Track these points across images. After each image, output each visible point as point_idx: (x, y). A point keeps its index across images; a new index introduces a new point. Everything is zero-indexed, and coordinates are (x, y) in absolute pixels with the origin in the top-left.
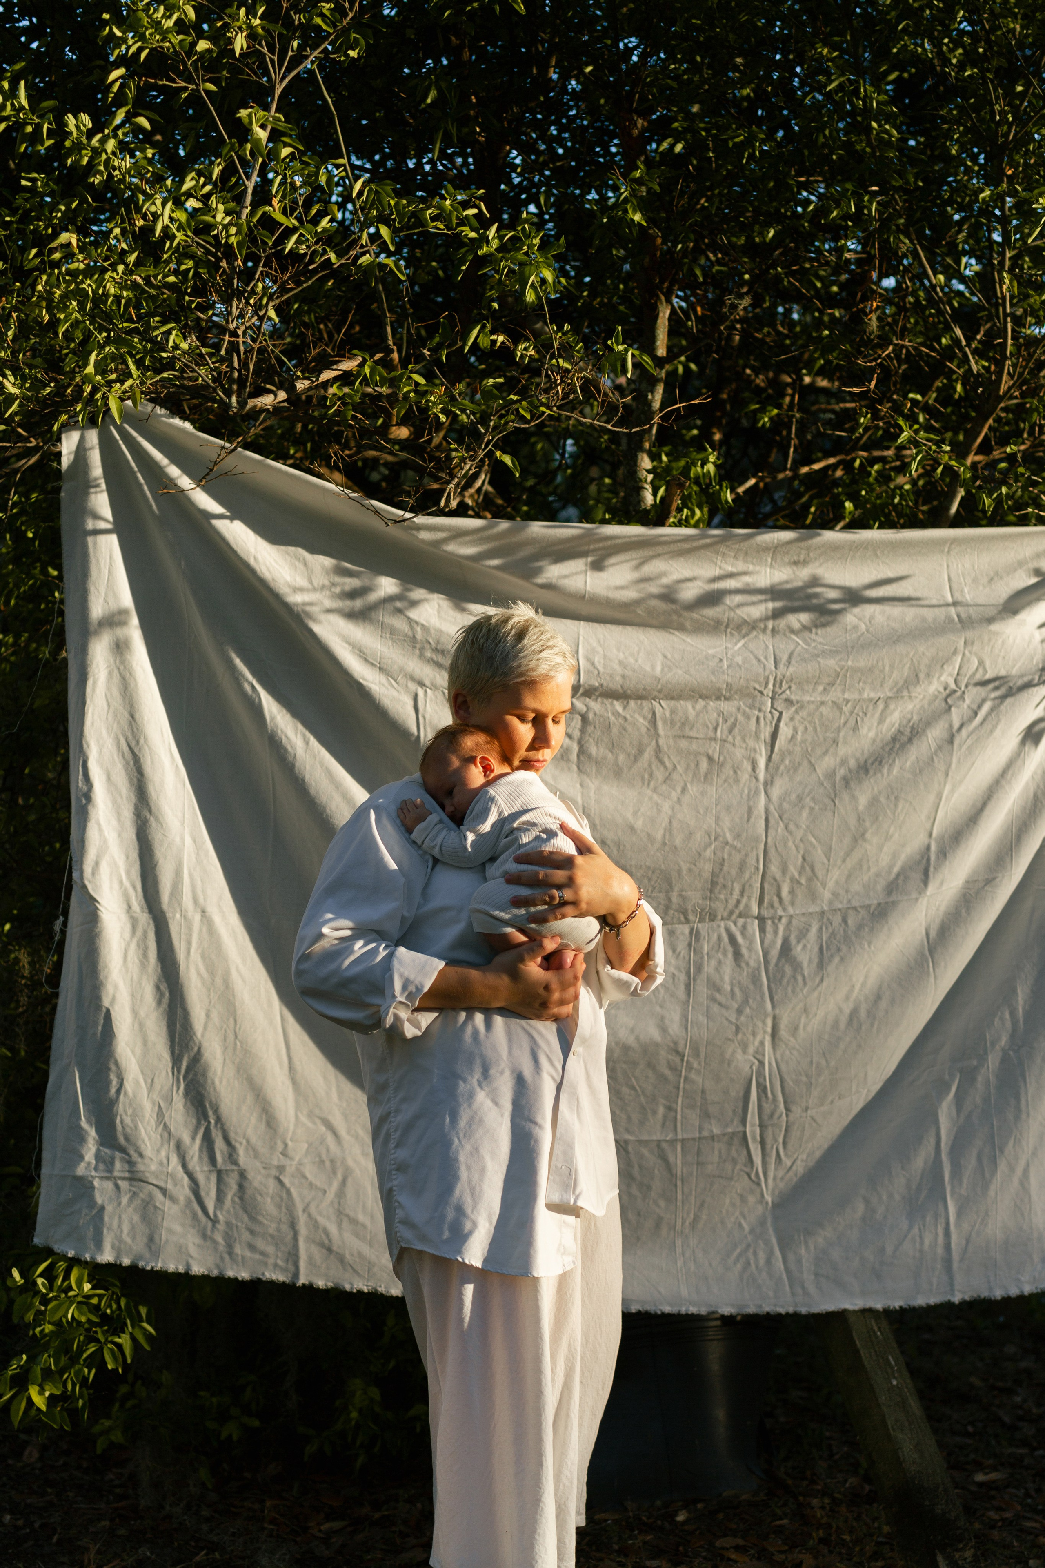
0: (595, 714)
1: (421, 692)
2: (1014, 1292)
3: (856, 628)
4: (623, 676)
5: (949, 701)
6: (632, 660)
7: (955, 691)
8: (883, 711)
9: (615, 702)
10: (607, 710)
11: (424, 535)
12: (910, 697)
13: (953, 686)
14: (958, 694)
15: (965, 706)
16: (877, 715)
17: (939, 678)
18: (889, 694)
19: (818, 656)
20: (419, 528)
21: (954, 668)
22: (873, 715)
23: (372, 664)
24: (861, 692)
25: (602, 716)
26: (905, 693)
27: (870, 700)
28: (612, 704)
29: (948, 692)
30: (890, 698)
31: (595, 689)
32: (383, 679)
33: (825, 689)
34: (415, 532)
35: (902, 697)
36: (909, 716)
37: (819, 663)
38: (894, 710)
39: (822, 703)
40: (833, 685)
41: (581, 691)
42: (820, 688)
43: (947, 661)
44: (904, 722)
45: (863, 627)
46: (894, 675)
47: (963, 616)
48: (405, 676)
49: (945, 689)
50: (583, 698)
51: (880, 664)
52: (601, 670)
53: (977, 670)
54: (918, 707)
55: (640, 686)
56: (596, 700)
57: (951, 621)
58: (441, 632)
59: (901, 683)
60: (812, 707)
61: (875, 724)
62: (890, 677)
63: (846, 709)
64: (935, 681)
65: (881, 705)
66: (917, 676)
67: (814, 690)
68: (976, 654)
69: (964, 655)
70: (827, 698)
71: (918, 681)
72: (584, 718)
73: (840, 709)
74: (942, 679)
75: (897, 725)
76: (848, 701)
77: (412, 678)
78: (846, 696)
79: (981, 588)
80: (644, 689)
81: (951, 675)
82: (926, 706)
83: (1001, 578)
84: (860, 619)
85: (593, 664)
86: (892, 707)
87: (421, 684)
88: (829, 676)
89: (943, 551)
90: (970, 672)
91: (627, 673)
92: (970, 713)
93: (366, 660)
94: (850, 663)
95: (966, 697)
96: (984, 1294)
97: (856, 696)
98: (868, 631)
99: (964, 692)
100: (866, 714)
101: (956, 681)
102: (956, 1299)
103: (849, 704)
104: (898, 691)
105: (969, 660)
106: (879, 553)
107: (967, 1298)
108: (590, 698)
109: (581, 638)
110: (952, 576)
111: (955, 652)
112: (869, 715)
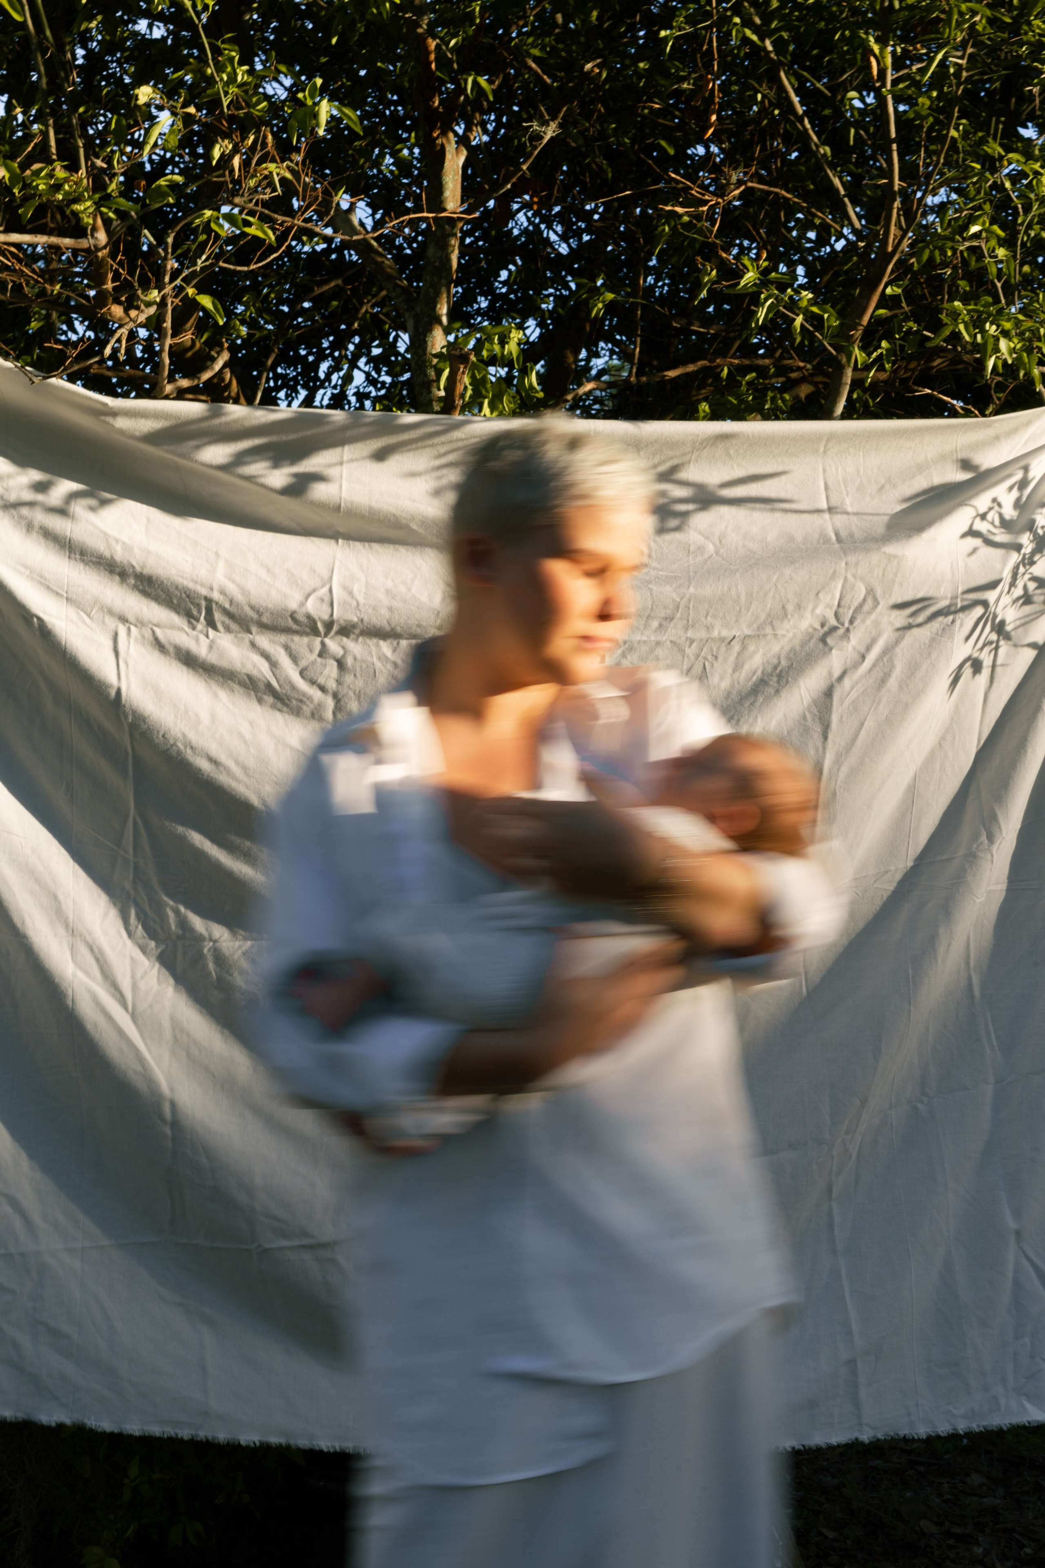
0: (355, 659)
1: (122, 630)
2: (944, 1429)
3: (701, 549)
4: (390, 609)
5: (829, 641)
6: (403, 589)
7: (835, 629)
8: (739, 654)
9: (382, 643)
10: (370, 653)
11: (121, 423)
12: (775, 635)
13: (833, 622)
14: (841, 631)
15: (850, 648)
16: (732, 659)
17: (813, 610)
18: (748, 632)
19: (650, 582)
20: (114, 413)
21: (833, 598)
22: (726, 660)
23: (57, 594)
24: (709, 628)
25: (364, 661)
26: (768, 630)
27: (722, 639)
28: (377, 645)
29: (826, 629)
30: (749, 636)
31: (354, 626)
32: (72, 612)
33: (661, 625)
34: (109, 419)
35: (765, 636)
36: (775, 661)
37: (651, 590)
38: (755, 652)
39: (658, 643)
40: (672, 619)
41: (335, 628)
42: (655, 624)
43: (823, 588)
44: (769, 669)
45: (710, 548)
46: (753, 607)
47: (843, 534)
48: (102, 608)
49: (823, 625)
50: (339, 637)
51: (733, 592)
52: (361, 600)
53: (864, 600)
54: (787, 648)
55: (412, 622)
56: (357, 640)
57: (827, 541)
58: (148, 552)
59: (763, 617)
60: (644, 649)
61: (730, 671)
62: (748, 609)
63: (691, 651)
64: (808, 614)
65: (736, 647)
66: (784, 607)
67: (646, 626)
68: (862, 579)
69: (846, 579)
70: (664, 638)
71: (786, 615)
72: (341, 664)
73: (682, 651)
74: (818, 611)
75: (759, 673)
76: (692, 641)
77: (111, 612)
78: (690, 634)
79: (868, 499)
80: (419, 626)
81: (828, 606)
82: (798, 648)
83: (895, 486)
84: (707, 538)
85: (351, 593)
86: (751, 648)
87: (123, 619)
88: (665, 607)
89: (817, 451)
90: (855, 604)
91: (395, 604)
92: (856, 656)
93: (48, 588)
94: (692, 590)
95: (851, 636)
96: (904, 1431)
97: (702, 634)
98: (717, 553)
99: (848, 630)
100: (716, 658)
101: (836, 615)
102: (865, 1437)
103: (694, 645)
104: (758, 628)
105: (853, 587)
106: (731, 452)
107: (880, 1436)
108: (348, 636)
109: (337, 563)
110: (830, 484)
111: (834, 576)
112: (720, 659)
